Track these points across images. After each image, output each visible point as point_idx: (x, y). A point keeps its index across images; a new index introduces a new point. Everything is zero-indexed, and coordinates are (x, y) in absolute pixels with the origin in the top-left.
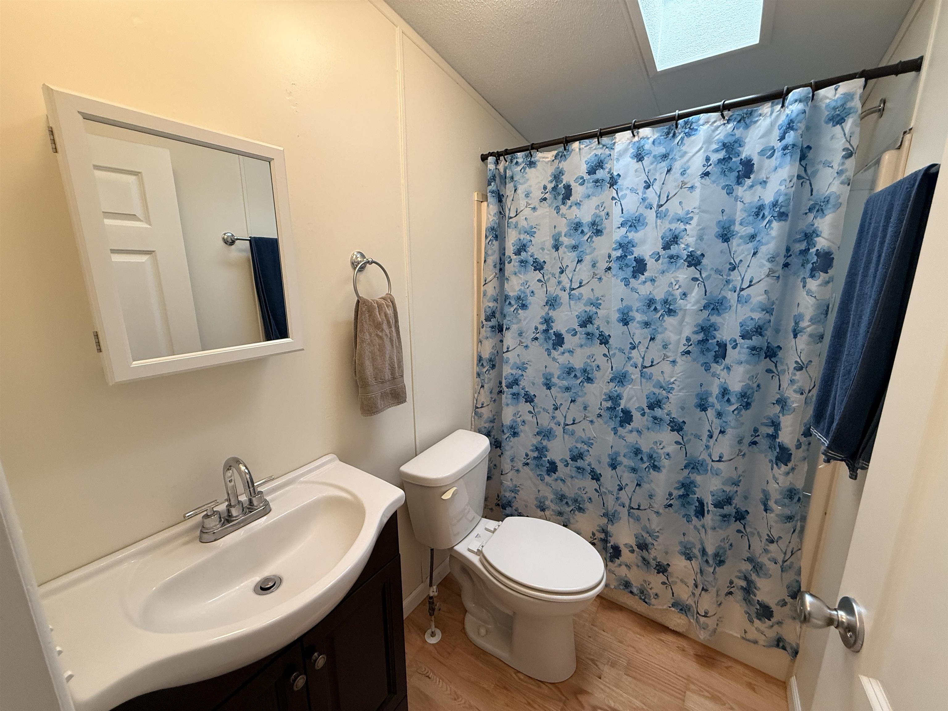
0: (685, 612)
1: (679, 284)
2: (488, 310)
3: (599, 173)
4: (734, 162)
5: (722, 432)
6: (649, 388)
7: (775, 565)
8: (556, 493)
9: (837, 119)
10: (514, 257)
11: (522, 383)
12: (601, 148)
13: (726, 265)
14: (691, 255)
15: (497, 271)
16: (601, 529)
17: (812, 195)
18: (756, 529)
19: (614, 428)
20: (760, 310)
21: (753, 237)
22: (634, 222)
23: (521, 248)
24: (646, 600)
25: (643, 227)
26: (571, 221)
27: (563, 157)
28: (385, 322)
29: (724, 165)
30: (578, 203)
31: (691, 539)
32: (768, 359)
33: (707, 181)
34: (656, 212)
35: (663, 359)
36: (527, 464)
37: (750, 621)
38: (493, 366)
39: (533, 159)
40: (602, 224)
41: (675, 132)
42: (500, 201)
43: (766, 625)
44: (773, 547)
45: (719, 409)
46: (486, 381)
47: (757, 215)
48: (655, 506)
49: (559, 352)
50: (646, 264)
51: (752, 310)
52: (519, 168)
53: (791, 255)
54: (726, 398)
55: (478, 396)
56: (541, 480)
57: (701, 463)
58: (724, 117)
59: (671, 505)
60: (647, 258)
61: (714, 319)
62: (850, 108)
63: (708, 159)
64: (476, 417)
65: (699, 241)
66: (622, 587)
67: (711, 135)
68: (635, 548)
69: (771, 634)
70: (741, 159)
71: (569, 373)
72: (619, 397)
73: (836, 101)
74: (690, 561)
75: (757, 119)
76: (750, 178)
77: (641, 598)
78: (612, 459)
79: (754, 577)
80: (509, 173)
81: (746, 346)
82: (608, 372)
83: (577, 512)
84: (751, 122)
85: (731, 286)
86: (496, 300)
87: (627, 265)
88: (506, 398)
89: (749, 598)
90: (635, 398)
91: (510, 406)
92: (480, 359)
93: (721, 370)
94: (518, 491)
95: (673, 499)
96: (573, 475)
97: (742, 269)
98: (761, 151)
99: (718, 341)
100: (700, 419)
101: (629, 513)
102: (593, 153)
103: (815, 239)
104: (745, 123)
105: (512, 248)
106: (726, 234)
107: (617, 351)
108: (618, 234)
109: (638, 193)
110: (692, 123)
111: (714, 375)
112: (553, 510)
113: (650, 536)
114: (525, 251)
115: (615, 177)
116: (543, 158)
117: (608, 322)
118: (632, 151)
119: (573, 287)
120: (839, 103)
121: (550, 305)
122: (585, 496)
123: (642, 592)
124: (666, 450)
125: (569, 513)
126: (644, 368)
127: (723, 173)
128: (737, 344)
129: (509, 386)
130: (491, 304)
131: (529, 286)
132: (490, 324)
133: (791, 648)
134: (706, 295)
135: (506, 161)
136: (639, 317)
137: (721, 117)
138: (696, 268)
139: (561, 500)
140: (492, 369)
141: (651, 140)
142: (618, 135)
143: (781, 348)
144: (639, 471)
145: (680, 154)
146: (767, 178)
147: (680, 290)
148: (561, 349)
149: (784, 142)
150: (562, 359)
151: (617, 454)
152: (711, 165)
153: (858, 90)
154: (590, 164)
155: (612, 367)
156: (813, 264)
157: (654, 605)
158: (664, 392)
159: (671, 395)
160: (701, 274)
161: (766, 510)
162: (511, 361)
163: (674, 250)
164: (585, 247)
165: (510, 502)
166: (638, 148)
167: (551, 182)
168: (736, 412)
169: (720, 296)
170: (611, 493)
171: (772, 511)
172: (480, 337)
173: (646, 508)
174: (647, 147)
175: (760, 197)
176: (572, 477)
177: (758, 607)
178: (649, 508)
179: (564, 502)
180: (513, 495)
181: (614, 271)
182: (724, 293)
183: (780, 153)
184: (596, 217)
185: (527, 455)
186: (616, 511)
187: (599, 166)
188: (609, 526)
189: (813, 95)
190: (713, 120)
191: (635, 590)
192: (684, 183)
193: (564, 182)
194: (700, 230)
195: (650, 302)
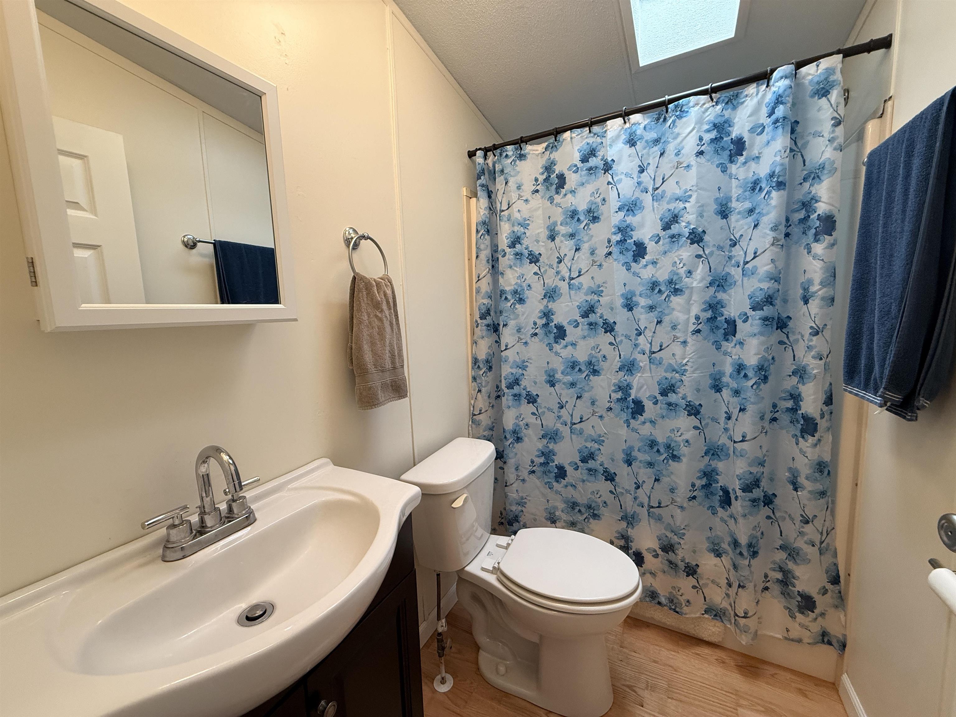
0: (720, 617)
1: (683, 262)
2: (482, 307)
3: (592, 161)
4: (726, 141)
5: (742, 410)
6: (661, 373)
7: (813, 548)
8: (566, 502)
9: (822, 92)
10: (508, 250)
11: (523, 383)
12: (592, 137)
13: (726, 242)
14: (693, 232)
15: (490, 267)
16: (620, 535)
17: (804, 165)
18: (786, 512)
19: (627, 420)
20: (768, 279)
21: (751, 211)
22: (631, 206)
23: (516, 241)
24: (677, 609)
25: (640, 211)
26: (567, 209)
27: (555, 148)
28: (385, 302)
29: (716, 144)
30: (573, 191)
31: (719, 533)
32: (779, 330)
33: (702, 159)
34: (652, 195)
35: (674, 341)
36: (533, 472)
37: (791, 617)
38: (490, 368)
39: (523, 152)
40: (598, 210)
41: (665, 116)
42: (490, 197)
43: (810, 619)
44: (808, 528)
45: (736, 387)
46: (483, 385)
47: (753, 189)
48: (678, 500)
49: (562, 346)
50: (646, 247)
51: (760, 281)
52: (509, 161)
53: (790, 225)
54: (742, 374)
55: (475, 402)
56: (550, 488)
57: (720, 448)
58: (712, 100)
59: (694, 498)
60: (646, 241)
61: (721, 296)
62: (834, 81)
63: (701, 139)
64: (473, 425)
65: (699, 218)
66: (648, 599)
67: (702, 117)
68: (660, 552)
69: (816, 628)
70: (732, 139)
71: (573, 368)
72: (629, 386)
73: (819, 76)
74: (720, 557)
75: (744, 100)
76: (742, 155)
77: (670, 609)
78: (627, 455)
79: (791, 565)
80: (498, 167)
81: (758, 317)
82: (616, 360)
83: (591, 520)
84: (738, 103)
85: (733, 262)
86: (490, 297)
87: (627, 250)
88: (507, 400)
89: (788, 591)
90: (645, 387)
91: (511, 408)
92: (475, 361)
93: (732, 347)
94: (526, 503)
95: (696, 490)
96: (585, 478)
97: (743, 243)
98: (751, 129)
99: (726, 319)
100: (715, 401)
101: (649, 513)
102: (585, 141)
103: (815, 205)
104: (733, 104)
105: (506, 241)
106: (724, 211)
107: (623, 338)
108: (617, 218)
109: (633, 178)
110: (683, 105)
111: (726, 353)
112: (564, 520)
113: (675, 534)
114: (520, 243)
115: (610, 162)
116: (534, 150)
117: (612, 309)
118: (624, 137)
119: (572, 276)
120: (822, 78)
121: (549, 297)
122: (599, 500)
123: (671, 601)
124: (684, 437)
125: (583, 522)
126: (652, 354)
127: (716, 152)
128: (748, 317)
129: (510, 387)
130: (486, 301)
131: (525, 279)
132: (485, 322)
133: (838, 642)
134: (710, 272)
135: (495, 156)
136: (643, 302)
137: (710, 99)
138: (699, 245)
139: (573, 508)
140: (490, 371)
141: (642, 126)
142: (609, 123)
143: (791, 318)
144: (656, 464)
145: (672, 137)
146: (759, 154)
147: (685, 268)
148: (563, 343)
149: (774, 117)
150: (566, 353)
151: (631, 448)
152: (704, 144)
153: (838, 65)
154: (582, 152)
155: (620, 355)
156: (816, 228)
157: (686, 614)
158: (677, 375)
159: (685, 377)
160: (704, 250)
161: (796, 489)
162: (511, 360)
163: (675, 229)
164: (583, 236)
165: (517, 516)
166: (631, 135)
167: (543, 174)
168: (755, 387)
169: (724, 273)
170: (628, 491)
171: (803, 488)
172: (475, 338)
173: (669, 503)
174: (639, 132)
175: (754, 172)
176: (584, 481)
177: (799, 599)
178: (672, 503)
179: (576, 510)
180: (520, 508)
181: (614, 256)
182: (727, 270)
183: (771, 128)
184: (592, 204)
185: (532, 462)
186: (635, 512)
187: (592, 154)
188: (629, 530)
189: (796, 73)
190: (702, 102)
191: (663, 600)
192: (679, 163)
193: (557, 172)
194: (699, 207)
195: (653, 285)
